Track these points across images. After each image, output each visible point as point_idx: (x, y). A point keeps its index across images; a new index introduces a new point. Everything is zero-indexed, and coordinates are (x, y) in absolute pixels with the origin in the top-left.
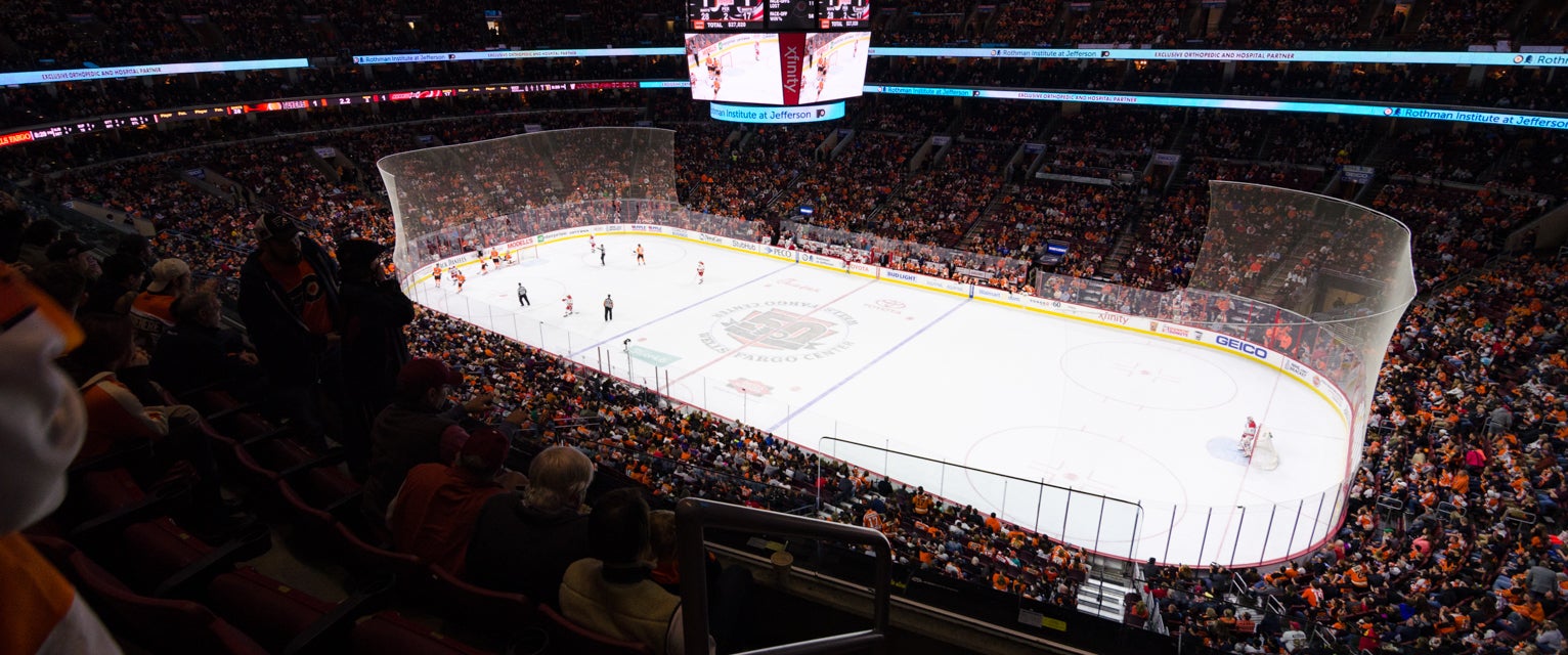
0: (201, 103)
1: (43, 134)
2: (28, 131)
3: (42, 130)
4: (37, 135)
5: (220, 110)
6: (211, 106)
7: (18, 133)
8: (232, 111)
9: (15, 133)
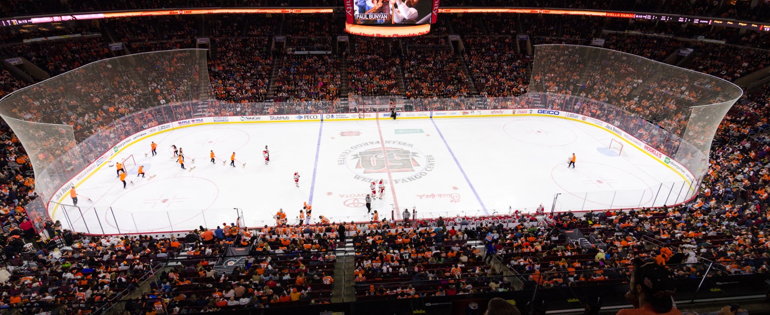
0: (743, 19)
1: (641, 17)
2: (634, 14)
3: (641, 15)
4: (637, 16)
5: (756, 26)
6: (750, 22)
7: (628, 13)
8: (763, 28)
9: (625, 13)
